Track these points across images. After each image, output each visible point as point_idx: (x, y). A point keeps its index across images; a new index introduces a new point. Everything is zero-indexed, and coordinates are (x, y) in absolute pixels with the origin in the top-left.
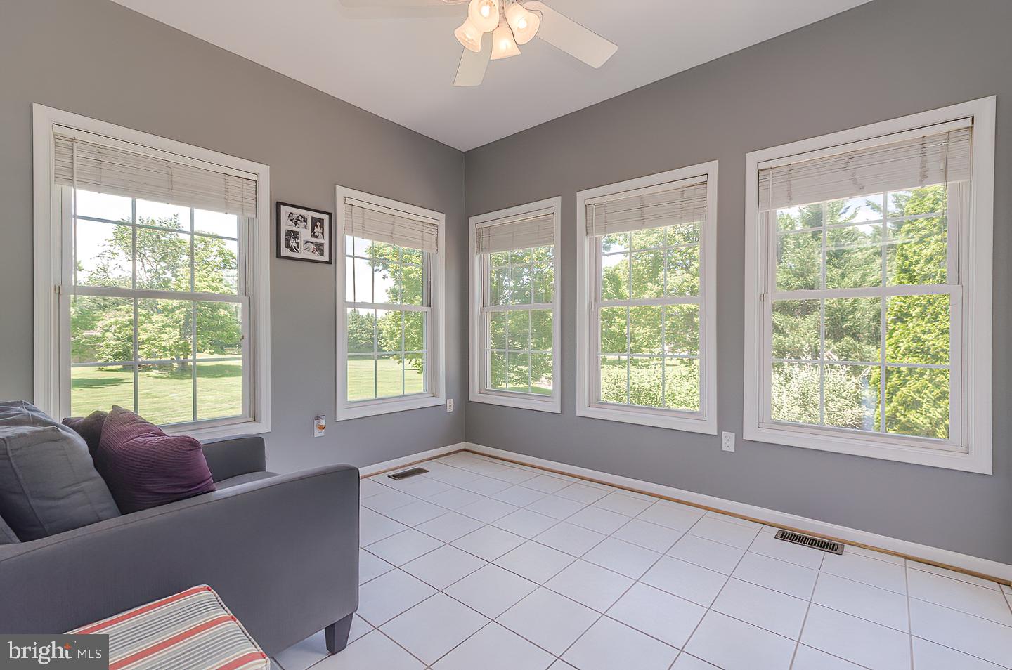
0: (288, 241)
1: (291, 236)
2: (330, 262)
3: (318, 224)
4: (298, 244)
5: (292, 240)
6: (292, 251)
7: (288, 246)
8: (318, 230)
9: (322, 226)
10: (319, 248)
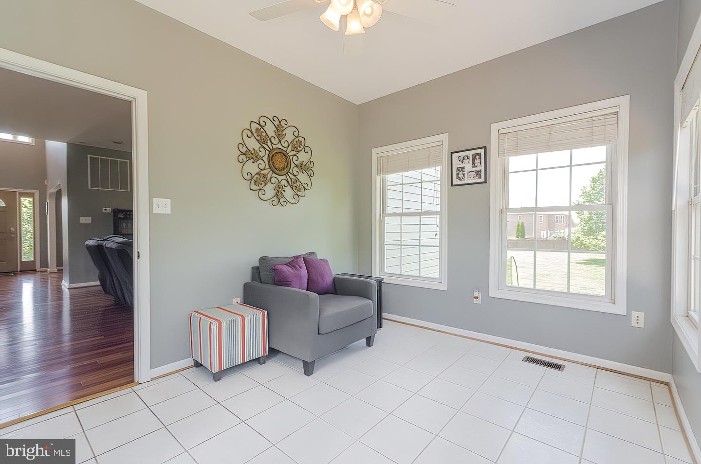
0: (458, 174)
1: (459, 171)
2: (485, 182)
3: (477, 157)
4: (464, 174)
5: (460, 173)
6: (460, 180)
7: (458, 178)
8: (477, 161)
9: (480, 158)
10: (478, 173)
